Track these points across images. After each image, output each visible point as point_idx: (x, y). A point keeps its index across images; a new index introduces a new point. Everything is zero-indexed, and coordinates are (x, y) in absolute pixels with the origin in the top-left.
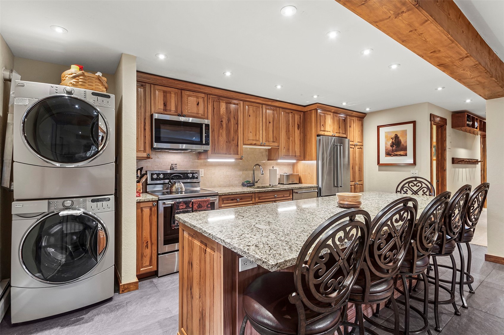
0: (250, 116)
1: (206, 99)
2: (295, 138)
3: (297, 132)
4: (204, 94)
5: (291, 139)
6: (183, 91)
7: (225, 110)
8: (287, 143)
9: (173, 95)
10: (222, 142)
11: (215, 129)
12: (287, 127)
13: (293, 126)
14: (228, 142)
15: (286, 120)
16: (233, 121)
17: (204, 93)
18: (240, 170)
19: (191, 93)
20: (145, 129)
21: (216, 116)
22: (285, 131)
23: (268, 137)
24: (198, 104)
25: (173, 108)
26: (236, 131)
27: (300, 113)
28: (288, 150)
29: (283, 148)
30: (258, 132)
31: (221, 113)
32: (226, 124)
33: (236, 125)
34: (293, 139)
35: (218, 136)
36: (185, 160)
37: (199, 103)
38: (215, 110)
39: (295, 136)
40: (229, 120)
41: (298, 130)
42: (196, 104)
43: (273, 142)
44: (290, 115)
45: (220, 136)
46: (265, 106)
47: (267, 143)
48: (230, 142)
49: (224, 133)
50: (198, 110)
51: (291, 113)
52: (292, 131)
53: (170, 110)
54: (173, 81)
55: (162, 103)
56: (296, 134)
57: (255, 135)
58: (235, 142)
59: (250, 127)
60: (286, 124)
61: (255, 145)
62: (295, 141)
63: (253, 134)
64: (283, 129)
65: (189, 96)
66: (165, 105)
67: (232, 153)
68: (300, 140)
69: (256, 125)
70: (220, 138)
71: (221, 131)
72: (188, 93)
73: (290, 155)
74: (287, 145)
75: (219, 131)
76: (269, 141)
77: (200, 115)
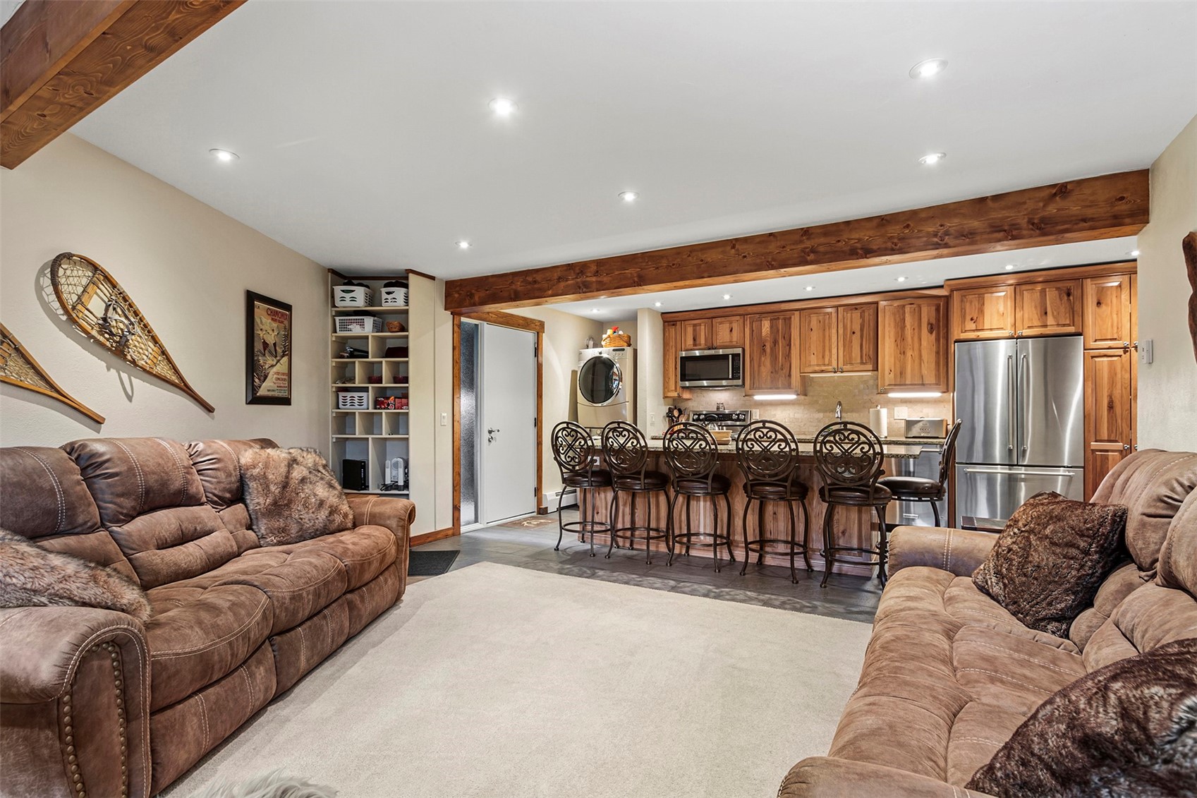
0: (812, 330)
1: (742, 320)
2: (920, 351)
3: (928, 340)
4: (739, 317)
5: (909, 353)
6: (714, 320)
7: (769, 329)
8: (897, 362)
9: (703, 327)
10: (765, 374)
11: (755, 358)
12: (897, 333)
13: (916, 330)
14: (774, 371)
15: (895, 320)
16: (782, 343)
17: (740, 315)
18: (819, 411)
19: (723, 319)
20: (676, 368)
21: (755, 341)
22: (893, 340)
23: (850, 358)
24: (731, 331)
25: (703, 342)
26: (788, 356)
27: (935, 302)
28: (901, 373)
29: (887, 371)
30: (827, 353)
31: (764, 334)
32: (771, 349)
33: (788, 348)
34: (916, 353)
35: (759, 366)
36: (735, 398)
37: (732, 329)
38: (754, 333)
39: (922, 346)
40: (775, 342)
41: (931, 333)
42: (729, 331)
43: (862, 363)
44: (908, 309)
45: (762, 365)
46: (842, 308)
47: (848, 367)
48: (777, 372)
49: (767, 361)
50: (731, 337)
51: (910, 306)
52: (912, 338)
53: (700, 345)
54: (700, 312)
55: (692, 338)
56: (924, 343)
57: (821, 357)
58: (786, 371)
59: (812, 347)
60: (895, 327)
61: (822, 371)
62: (920, 356)
63: (817, 356)
64: (887, 338)
65: (721, 323)
66: (694, 340)
67: (780, 386)
68: (938, 353)
69: (824, 342)
70: (762, 368)
71: (763, 359)
72: (719, 320)
73: (907, 383)
74: (898, 366)
75: (760, 358)
76: (851, 364)
77: (734, 343)
